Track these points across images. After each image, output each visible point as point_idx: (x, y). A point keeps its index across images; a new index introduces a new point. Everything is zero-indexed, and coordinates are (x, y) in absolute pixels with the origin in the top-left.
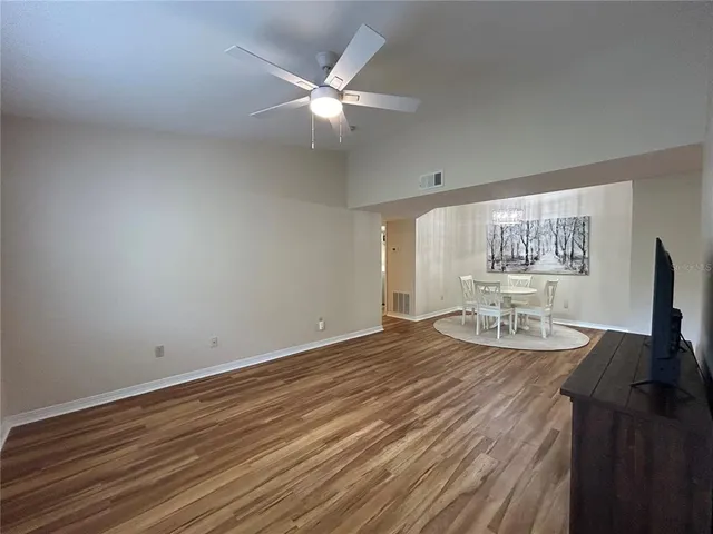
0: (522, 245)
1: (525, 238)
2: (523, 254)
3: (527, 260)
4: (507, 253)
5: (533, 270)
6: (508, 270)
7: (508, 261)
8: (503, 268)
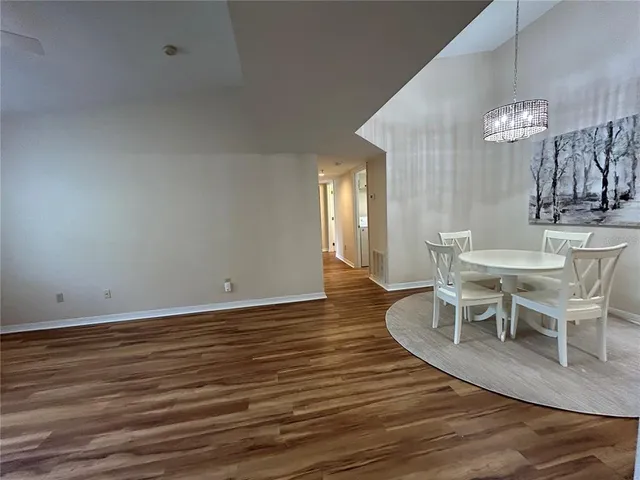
0: (595, 171)
1: (602, 158)
2: (597, 189)
3: (605, 199)
4: (566, 189)
5: (617, 220)
6: (564, 219)
7: (566, 203)
8: (556, 217)
